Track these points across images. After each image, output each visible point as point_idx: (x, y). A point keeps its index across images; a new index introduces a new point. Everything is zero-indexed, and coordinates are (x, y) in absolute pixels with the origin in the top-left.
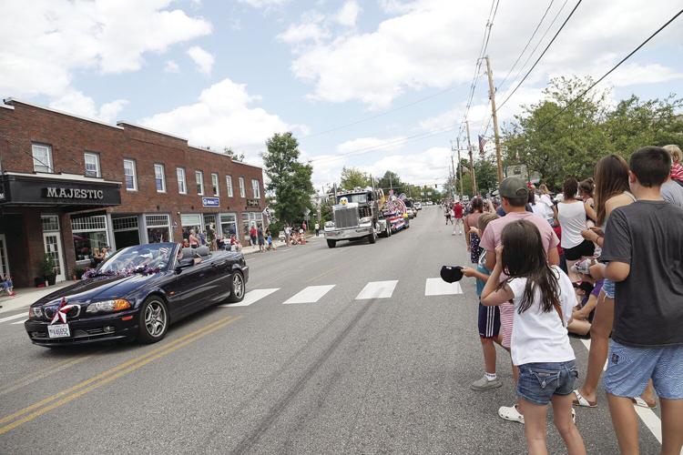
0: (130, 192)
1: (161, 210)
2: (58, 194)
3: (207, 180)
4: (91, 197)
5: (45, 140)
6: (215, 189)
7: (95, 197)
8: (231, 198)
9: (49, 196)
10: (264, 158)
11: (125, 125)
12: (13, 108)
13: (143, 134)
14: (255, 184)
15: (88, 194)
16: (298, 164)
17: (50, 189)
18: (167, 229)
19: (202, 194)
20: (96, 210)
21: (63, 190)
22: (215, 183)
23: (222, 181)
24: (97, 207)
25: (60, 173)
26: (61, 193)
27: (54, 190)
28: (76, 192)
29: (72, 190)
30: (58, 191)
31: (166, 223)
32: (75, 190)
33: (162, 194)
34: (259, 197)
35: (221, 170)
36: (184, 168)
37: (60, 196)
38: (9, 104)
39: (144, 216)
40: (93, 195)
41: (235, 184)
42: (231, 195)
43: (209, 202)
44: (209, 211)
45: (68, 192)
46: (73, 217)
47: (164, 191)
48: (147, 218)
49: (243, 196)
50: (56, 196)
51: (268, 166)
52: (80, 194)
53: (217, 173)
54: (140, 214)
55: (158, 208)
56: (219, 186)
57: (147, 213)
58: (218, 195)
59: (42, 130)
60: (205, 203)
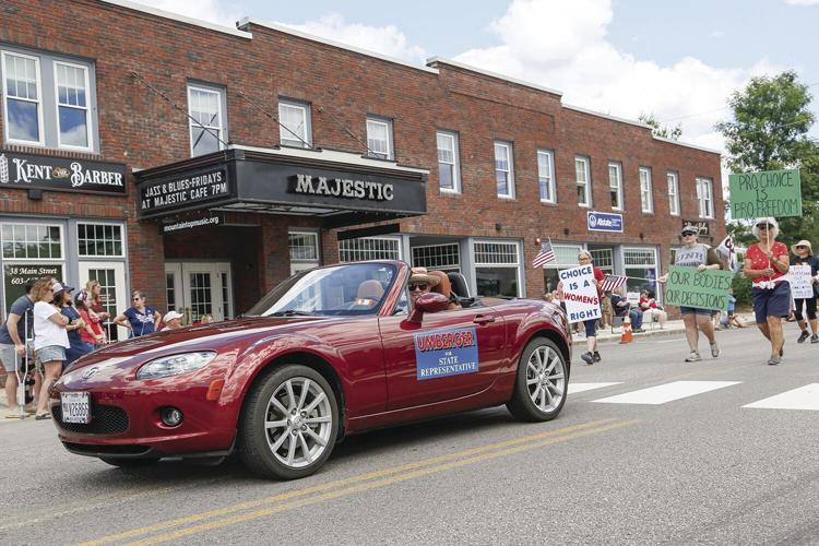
0: (446, 196)
1: (503, 233)
2: (315, 188)
3: (599, 175)
4: (371, 195)
5: (300, 95)
6: (614, 195)
7: (380, 197)
8: (647, 215)
9: (298, 189)
10: (726, 134)
11: (441, 65)
12: (249, 35)
13: (475, 82)
14: (703, 189)
15: (367, 190)
16: (808, 144)
17: (301, 178)
18: (515, 269)
19: (587, 205)
20: (383, 223)
21: (323, 180)
22: (616, 183)
23: (631, 180)
24: (384, 216)
25: (319, 150)
26: (320, 187)
27: (309, 178)
28: (346, 185)
29: (338, 181)
30: (315, 182)
31: (512, 259)
32: (345, 182)
33: (507, 202)
34: (710, 217)
35: (628, 156)
36: (553, 151)
37: (319, 191)
38: (245, 30)
39: (471, 243)
40: (376, 192)
41: (659, 186)
42: (647, 209)
43: (601, 222)
44: (601, 240)
45: (332, 184)
46: (341, 236)
47: (510, 196)
48: (477, 247)
49: (675, 212)
50: (312, 191)
51: (734, 150)
52: (353, 188)
53: (621, 163)
54: (463, 239)
55: (498, 228)
56: (624, 190)
57: (475, 238)
58: (619, 208)
59: (296, 75)
60: (593, 224)
